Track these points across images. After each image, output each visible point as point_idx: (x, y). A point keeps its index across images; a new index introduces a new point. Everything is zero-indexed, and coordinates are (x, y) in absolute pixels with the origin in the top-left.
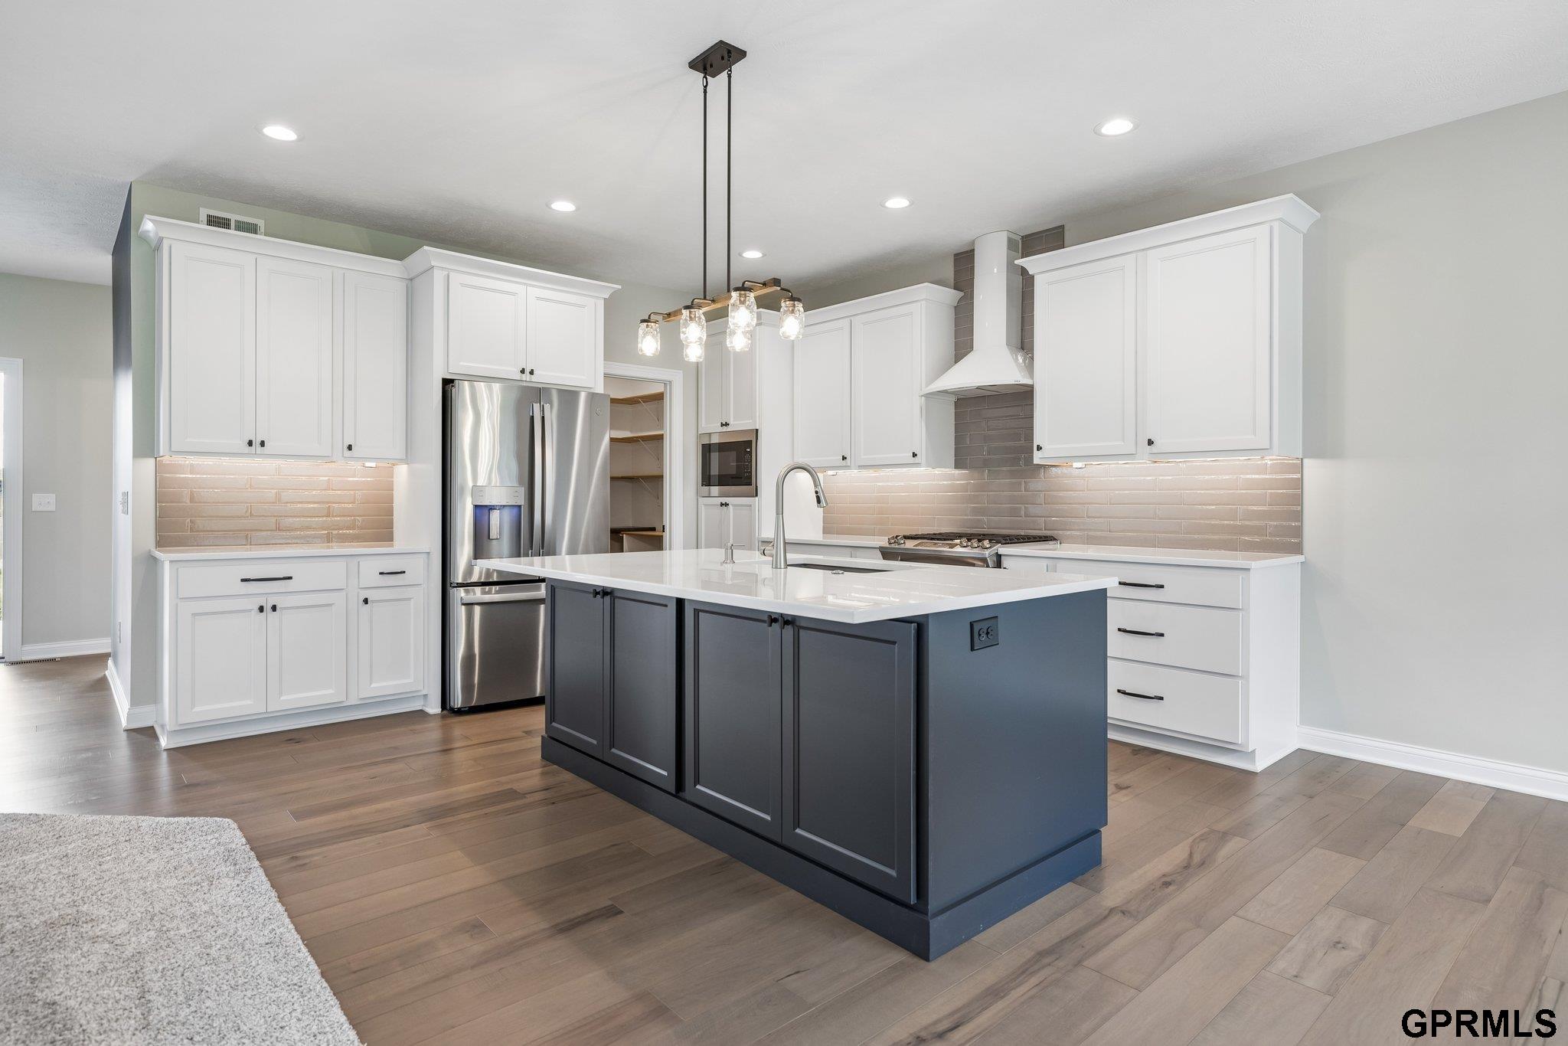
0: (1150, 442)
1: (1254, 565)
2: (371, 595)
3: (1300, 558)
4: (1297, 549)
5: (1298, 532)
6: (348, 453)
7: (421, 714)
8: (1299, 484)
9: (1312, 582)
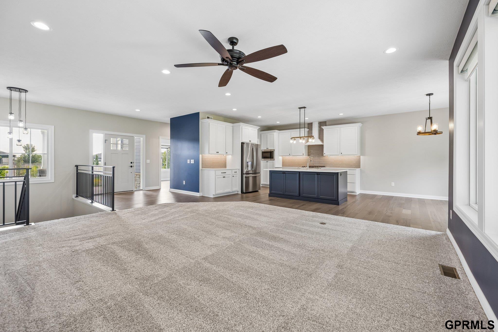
0: (341, 153)
1: (357, 169)
2: (234, 175)
3: (360, 169)
4: (359, 167)
5: (360, 165)
6: (226, 154)
7: (237, 194)
8: (360, 159)
9: (362, 172)
